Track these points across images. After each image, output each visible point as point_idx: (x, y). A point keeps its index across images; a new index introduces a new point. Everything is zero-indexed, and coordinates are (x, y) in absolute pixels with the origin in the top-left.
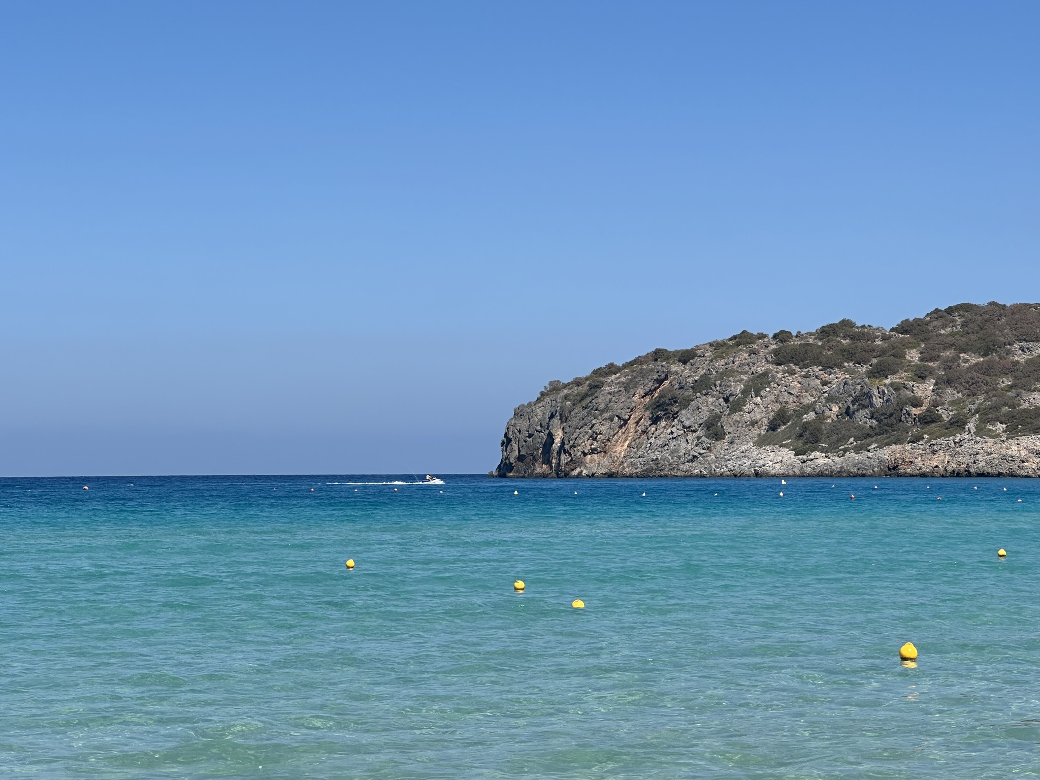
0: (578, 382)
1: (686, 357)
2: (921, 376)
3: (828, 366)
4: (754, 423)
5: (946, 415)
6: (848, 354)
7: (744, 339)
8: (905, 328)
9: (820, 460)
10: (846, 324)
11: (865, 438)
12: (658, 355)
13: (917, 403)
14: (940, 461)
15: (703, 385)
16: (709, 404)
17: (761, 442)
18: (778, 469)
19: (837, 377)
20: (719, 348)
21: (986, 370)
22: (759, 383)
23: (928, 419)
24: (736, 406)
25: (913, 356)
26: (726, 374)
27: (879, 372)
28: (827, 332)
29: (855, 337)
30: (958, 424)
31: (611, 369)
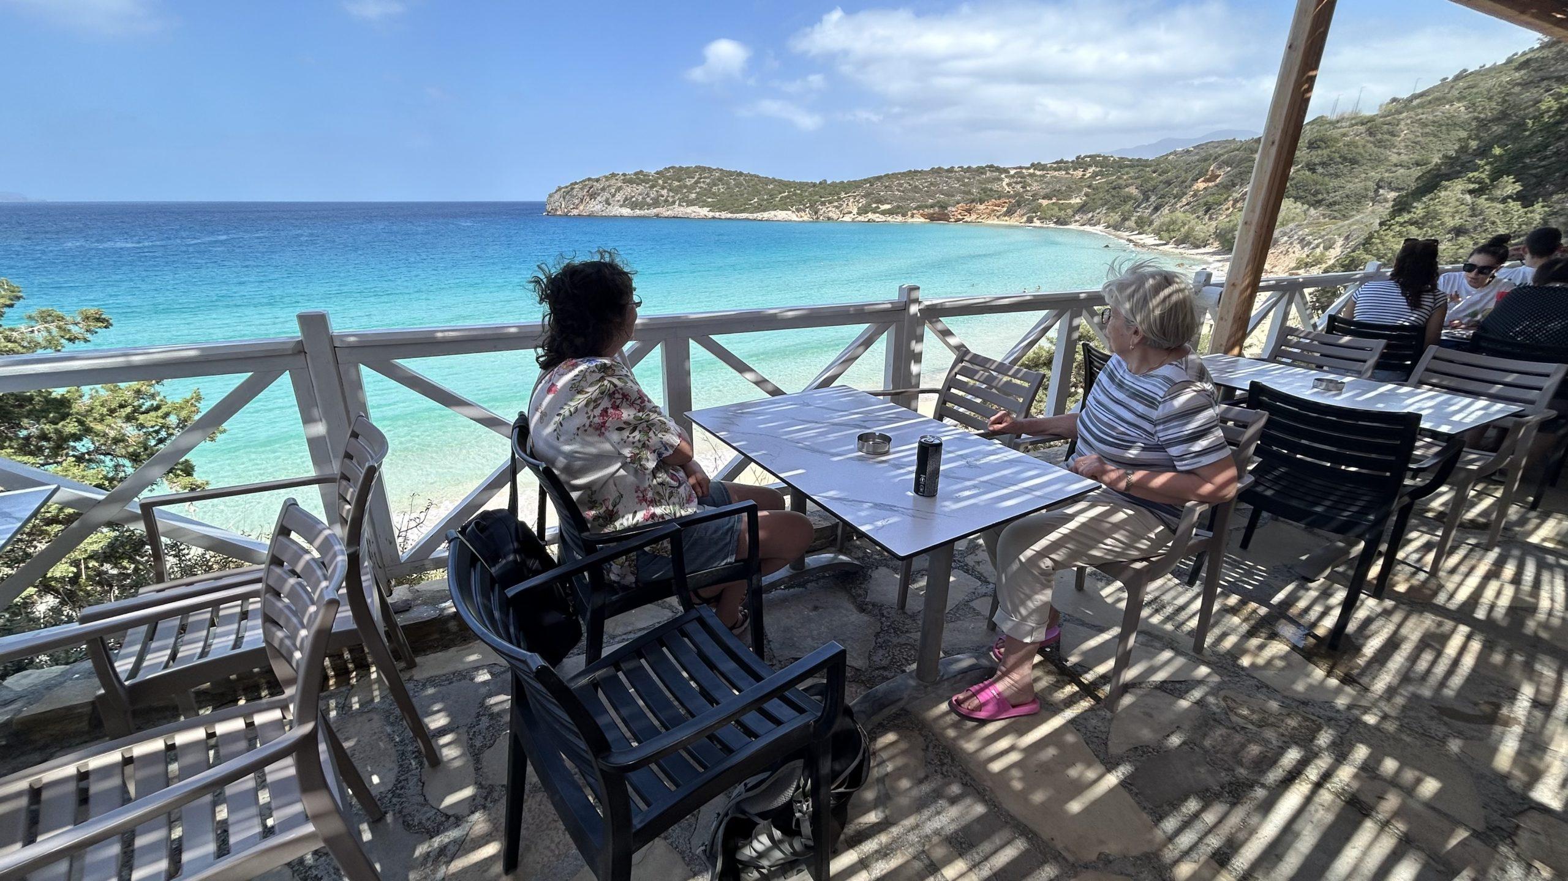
0: (567, 187)
1: (597, 180)
2: (663, 188)
3: (638, 185)
4: (618, 201)
5: (671, 200)
6: (643, 181)
7: (613, 175)
8: (657, 173)
9: (638, 212)
10: (641, 171)
11: (649, 206)
12: (589, 179)
13: (663, 196)
14: (669, 213)
15: (603, 189)
16: (606, 195)
17: (621, 206)
18: (626, 215)
19: (641, 188)
20: (607, 178)
21: (680, 187)
22: (619, 189)
23: (666, 201)
24: (614, 196)
25: (660, 182)
26: (610, 186)
27: (652, 187)
28: (636, 174)
29: (644, 176)
30: (674, 203)
31: (576, 183)
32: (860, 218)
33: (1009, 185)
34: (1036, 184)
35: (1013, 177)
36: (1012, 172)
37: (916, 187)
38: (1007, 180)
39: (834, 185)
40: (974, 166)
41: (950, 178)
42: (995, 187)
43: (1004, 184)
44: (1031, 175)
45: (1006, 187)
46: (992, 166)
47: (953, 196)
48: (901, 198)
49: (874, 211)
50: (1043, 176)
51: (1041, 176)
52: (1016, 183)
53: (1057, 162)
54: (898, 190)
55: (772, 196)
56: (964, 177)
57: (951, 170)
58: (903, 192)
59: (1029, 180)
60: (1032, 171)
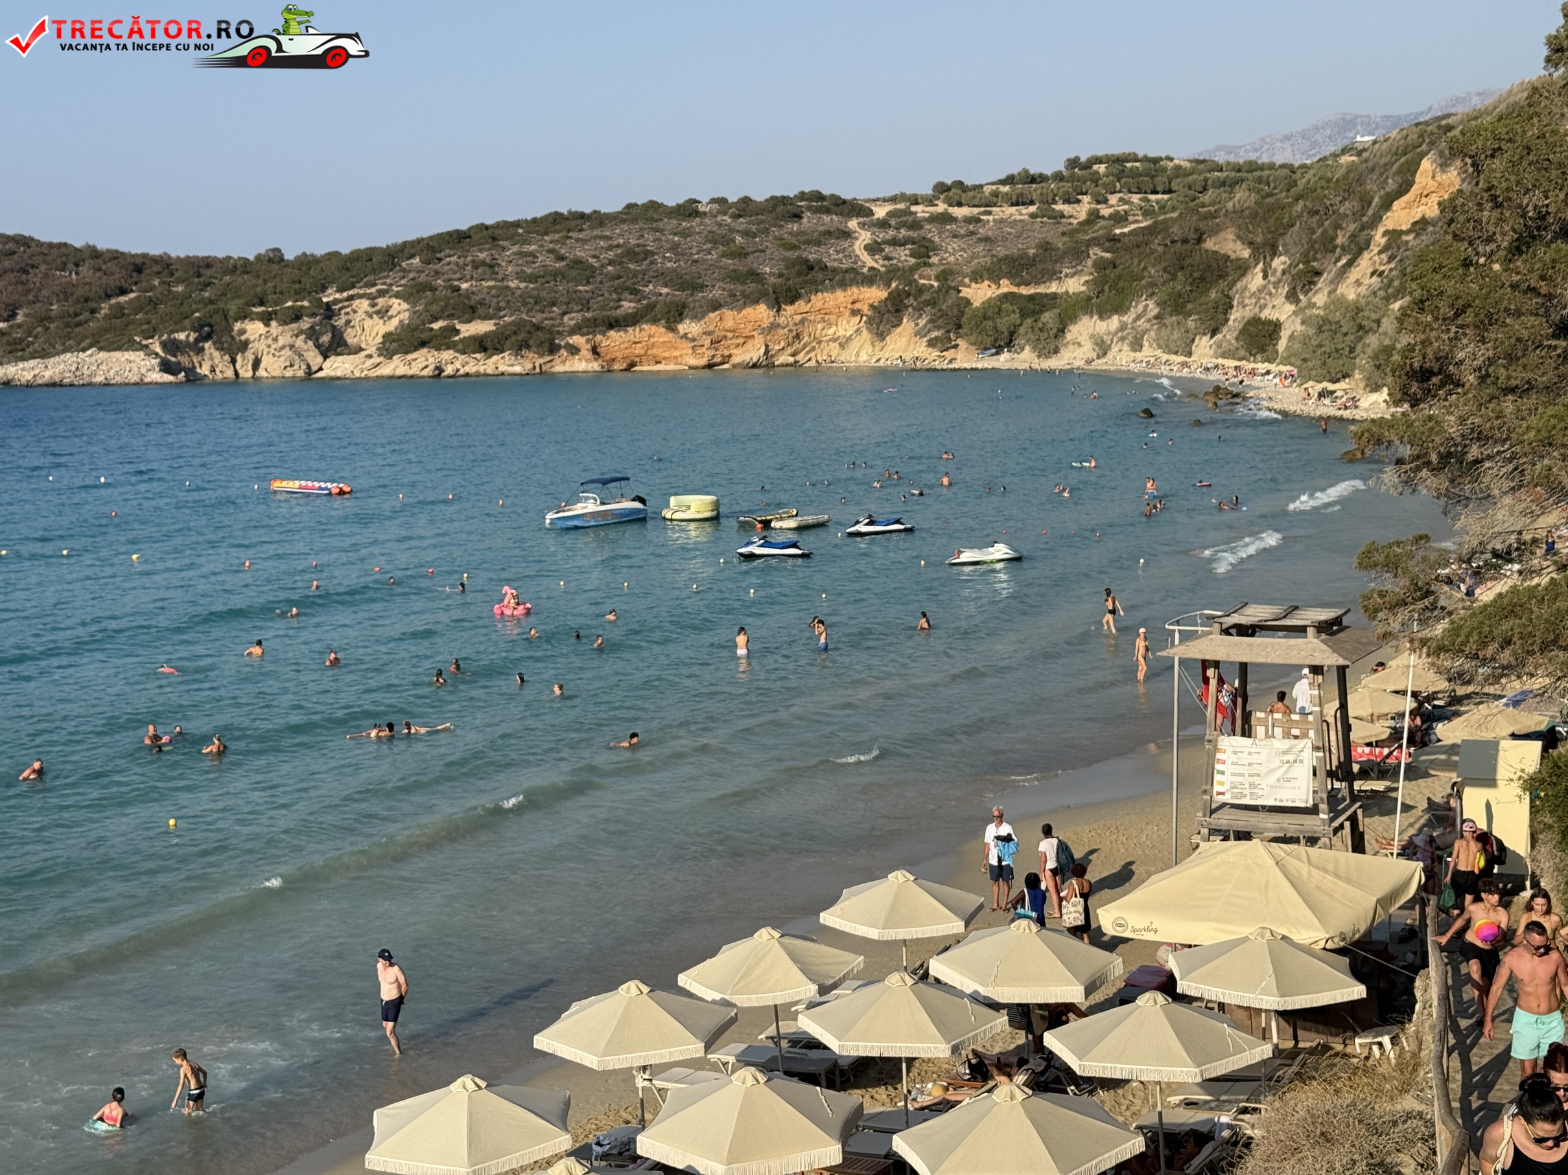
32: (397, 366)
33: (873, 248)
34: (954, 245)
35: (883, 224)
36: (880, 212)
37: (578, 262)
38: (865, 237)
39: (306, 262)
41: (685, 234)
42: (831, 256)
43: (858, 247)
44: (935, 219)
45: (865, 257)
46: (818, 196)
47: (702, 287)
48: (524, 298)
49: (444, 340)
50: (976, 220)
51: (969, 220)
52: (894, 242)
53: (1010, 180)
54: (521, 276)
55: (88, 304)
56: (732, 230)
57: (689, 210)
58: (532, 278)
59: (932, 233)
60: (941, 207)
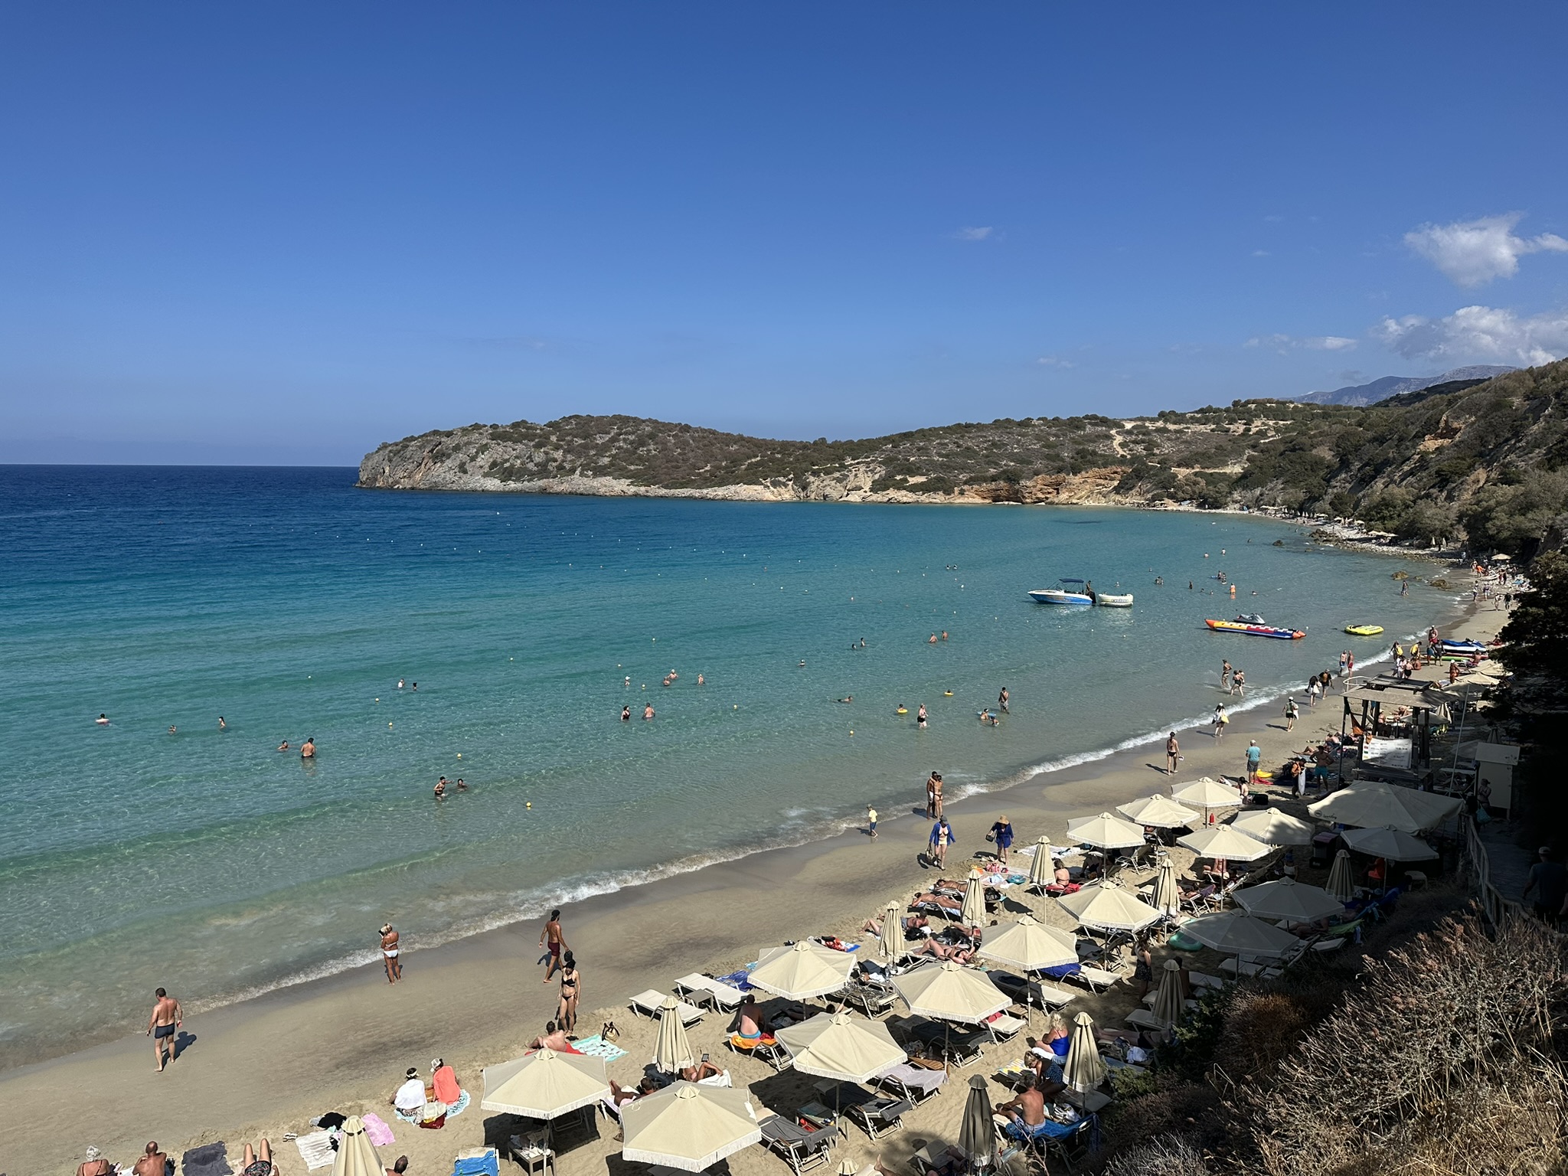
0: (396, 444)
1: (449, 434)
2: (557, 448)
3: (515, 442)
4: (481, 467)
5: (567, 466)
6: (526, 437)
7: (476, 427)
8: (550, 425)
9: (512, 485)
10: (524, 421)
11: (532, 475)
12: (436, 433)
13: (555, 460)
14: (564, 487)
15: (457, 448)
16: (461, 456)
17: (485, 475)
18: (492, 488)
19: (519, 447)
20: (465, 431)
21: (585, 447)
22: (484, 448)
23: (560, 468)
24: (473, 459)
25: (554, 438)
26: (469, 443)
27: (538, 446)
28: (515, 425)
29: (528, 428)
30: (573, 471)
31: (413, 439)
32: (879, 497)
33: (1122, 445)
34: (1167, 444)
35: (1129, 432)
36: (1128, 426)
37: (968, 448)
38: (1119, 439)
39: (836, 445)
40: (1064, 417)
41: (1023, 435)
42: (1101, 448)
43: (1115, 444)
44: (1158, 430)
45: (1119, 449)
46: (1095, 417)
47: (1031, 463)
48: (942, 465)
49: (900, 486)
50: (1180, 431)
51: (1176, 431)
52: (1135, 442)
53: (1201, 411)
54: (940, 455)
55: (735, 461)
56: (1049, 434)
57: (1026, 423)
58: (946, 456)
59: (1156, 437)
60: (1160, 424)
